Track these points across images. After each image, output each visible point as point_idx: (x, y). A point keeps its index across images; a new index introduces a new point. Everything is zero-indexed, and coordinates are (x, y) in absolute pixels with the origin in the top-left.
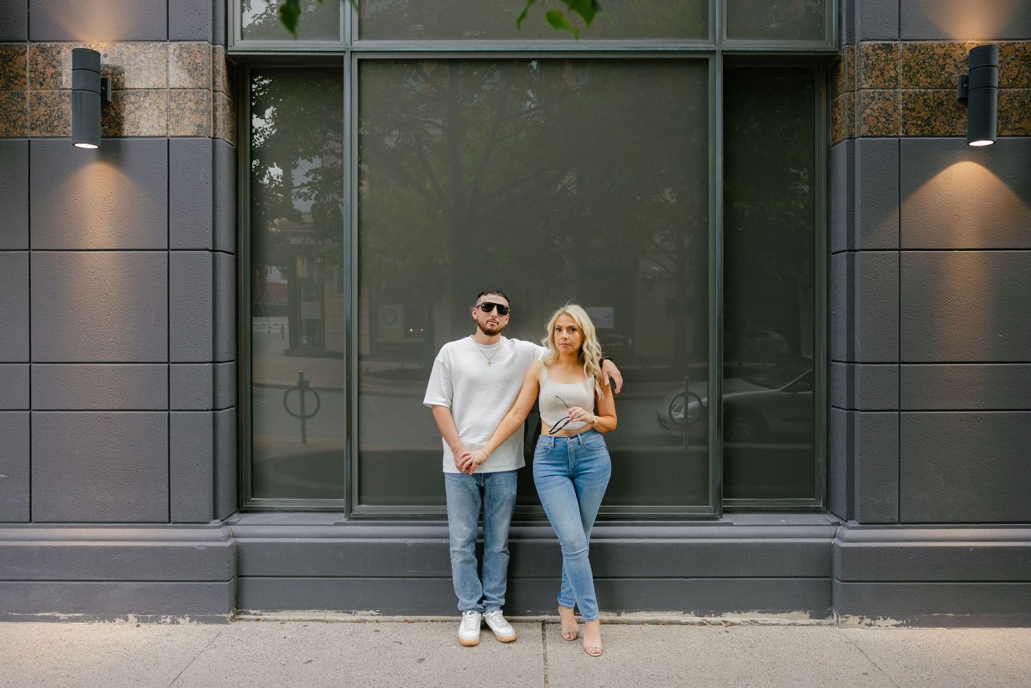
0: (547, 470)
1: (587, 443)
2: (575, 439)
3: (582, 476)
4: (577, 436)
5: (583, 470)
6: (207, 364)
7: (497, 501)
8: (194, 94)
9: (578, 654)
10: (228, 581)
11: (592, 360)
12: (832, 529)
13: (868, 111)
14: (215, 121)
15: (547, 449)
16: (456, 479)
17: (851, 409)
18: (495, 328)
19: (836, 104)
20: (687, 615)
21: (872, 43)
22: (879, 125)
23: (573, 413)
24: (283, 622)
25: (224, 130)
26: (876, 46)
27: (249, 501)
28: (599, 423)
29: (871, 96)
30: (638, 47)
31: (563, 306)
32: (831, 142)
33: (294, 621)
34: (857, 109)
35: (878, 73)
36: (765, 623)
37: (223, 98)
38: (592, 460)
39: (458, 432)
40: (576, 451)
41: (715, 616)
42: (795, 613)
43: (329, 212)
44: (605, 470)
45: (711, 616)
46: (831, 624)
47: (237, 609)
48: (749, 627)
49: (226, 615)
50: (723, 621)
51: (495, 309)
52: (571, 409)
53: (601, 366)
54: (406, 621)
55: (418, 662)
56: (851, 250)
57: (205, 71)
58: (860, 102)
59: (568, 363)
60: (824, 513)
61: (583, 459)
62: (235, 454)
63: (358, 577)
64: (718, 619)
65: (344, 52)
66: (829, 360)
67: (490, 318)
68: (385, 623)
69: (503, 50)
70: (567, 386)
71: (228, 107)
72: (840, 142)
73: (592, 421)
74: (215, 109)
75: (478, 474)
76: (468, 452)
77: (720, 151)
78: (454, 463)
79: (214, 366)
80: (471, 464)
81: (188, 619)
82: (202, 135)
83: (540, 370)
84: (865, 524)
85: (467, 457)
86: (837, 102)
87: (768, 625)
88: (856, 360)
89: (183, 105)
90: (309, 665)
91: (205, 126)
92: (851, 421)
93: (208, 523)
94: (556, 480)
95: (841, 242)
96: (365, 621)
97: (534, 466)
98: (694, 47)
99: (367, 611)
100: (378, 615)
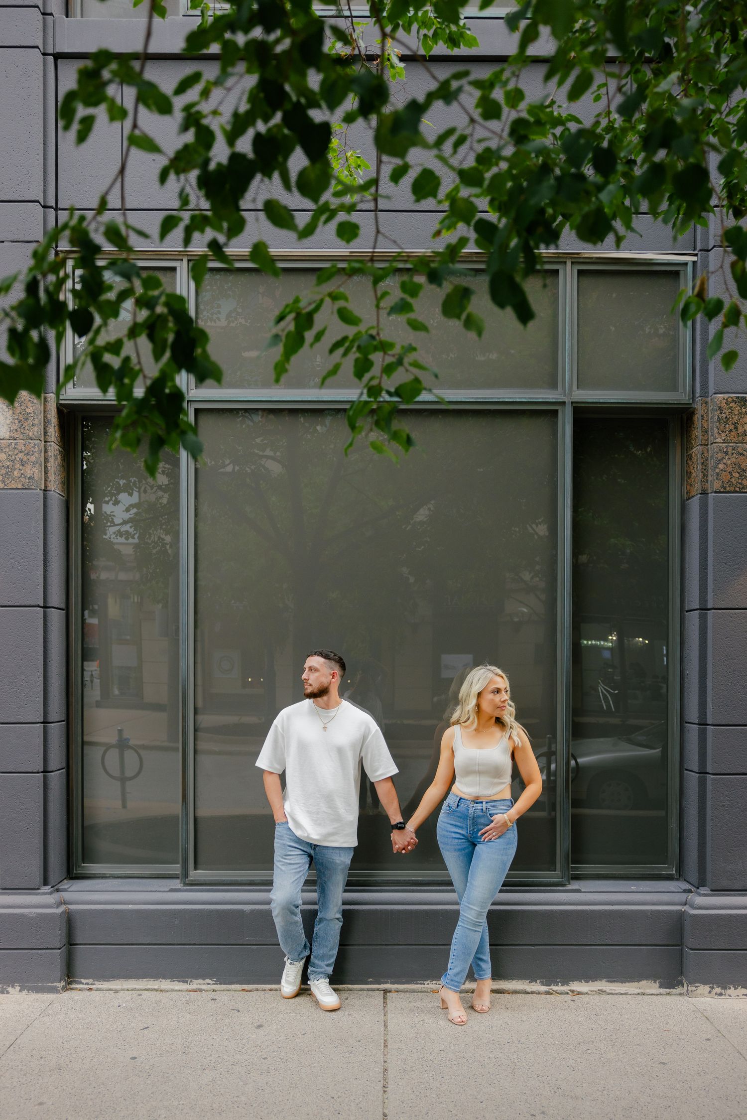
6: (38, 725)
8: (24, 445)
9: (419, 1021)
10: (59, 949)
12: (683, 897)
13: (721, 466)
14: (46, 473)
17: (703, 772)
19: (690, 457)
20: (533, 984)
21: (726, 396)
22: (733, 480)
24: (116, 991)
25: (55, 481)
26: (730, 400)
27: (80, 867)
29: (725, 450)
30: (485, 398)
32: (686, 496)
33: (128, 990)
34: (711, 464)
35: (732, 427)
36: (613, 992)
37: (54, 448)
41: (562, 985)
42: (644, 982)
45: (557, 985)
46: (681, 994)
47: (69, 978)
48: (597, 997)
49: (58, 984)
50: (569, 991)
54: (243, 990)
55: (256, 1028)
56: (704, 609)
57: (36, 421)
58: (713, 456)
60: (677, 879)
62: (65, 817)
63: (194, 944)
64: (565, 988)
66: (683, 722)
68: (222, 992)
69: (345, 400)
71: (59, 457)
72: (693, 497)
74: (46, 460)
77: (569, 506)
79: (44, 726)
81: (18, 988)
82: (33, 487)
84: (718, 891)
86: (691, 455)
87: (616, 994)
88: (708, 723)
89: (13, 457)
90: (146, 1031)
91: (36, 478)
92: (702, 784)
93: (38, 889)
95: (693, 601)
96: (201, 990)
98: (543, 398)
99: (204, 980)
100: (214, 984)
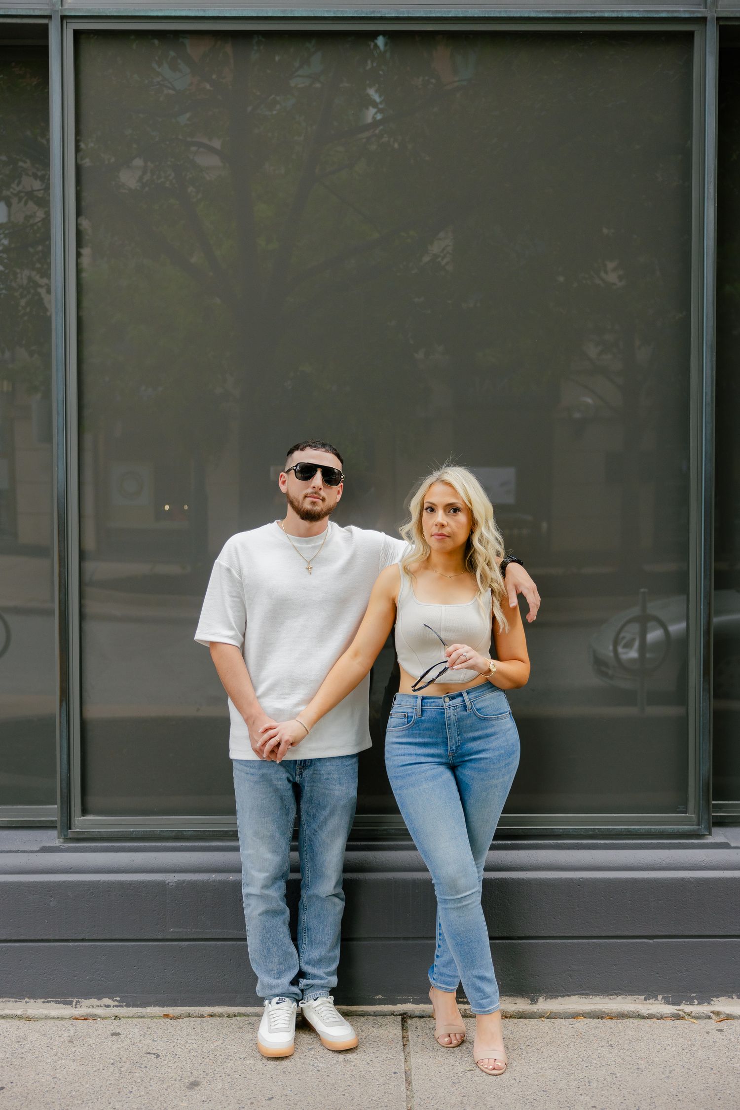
0: (410, 755)
1: (478, 707)
2: (458, 701)
3: (470, 765)
4: (461, 695)
5: (471, 754)
7: (324, 808)
9: (465, 1071)
11: (489, 564)
15: (407, 717)
16: (252, 771)
18: (318, 508)
20: (651, 1001)
23: (454, 656)
28: (499, 672)
30: (570, 12)
31: (438, 470)
38: (487, 736)
39: (255, 689)
40: (459, 720)
41: (699, 1004)
43: (23, 302)
44: (510, 754)
45: (692, 1004)
50: (713, 1012)
51: (319, 475)
52: (451, 649)
53: (504, 574)
54: (166, 1016)
55: (187, 1088)
59: (446, 569)
61: (471, 735)
63: (83, 940)
64: (705, 1009)
65: (49, 17)
67: (310, 490)
68: (129, 1020)
69: (332, 15)
70: (443, 607)
73: (486, 669)
75: (290, 761)
76: (274, 724)
78: (248, 742)
80: (279, 744)
83: (395, 580)
85: (271, 732)
94: (424, 771)
96: (94, 1017)
97: (386, 748)
98: (668, 11)
99: (99, 999)
100: (117, 1006)
